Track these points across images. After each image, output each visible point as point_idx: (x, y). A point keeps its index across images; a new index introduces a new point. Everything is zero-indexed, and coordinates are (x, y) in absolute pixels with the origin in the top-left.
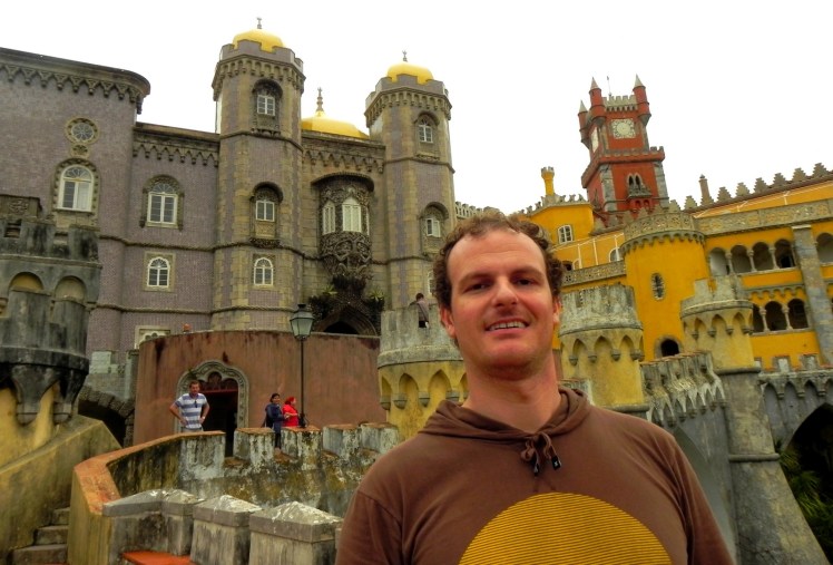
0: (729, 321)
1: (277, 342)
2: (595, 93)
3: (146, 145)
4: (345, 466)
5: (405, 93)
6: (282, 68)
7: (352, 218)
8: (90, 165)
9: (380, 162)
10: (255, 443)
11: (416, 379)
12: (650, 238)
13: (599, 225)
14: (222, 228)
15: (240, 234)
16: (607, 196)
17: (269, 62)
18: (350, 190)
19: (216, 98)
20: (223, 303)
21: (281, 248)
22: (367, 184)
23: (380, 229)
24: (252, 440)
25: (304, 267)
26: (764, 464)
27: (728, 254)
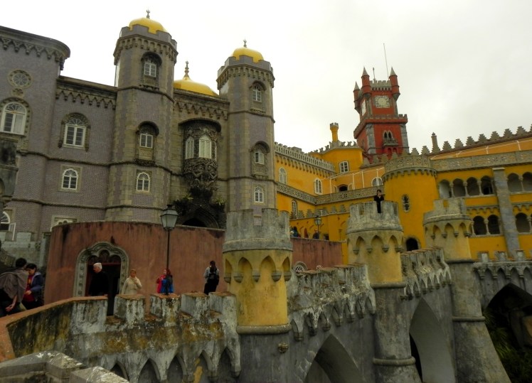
0: (457, 229)
1: (151, 230)
2: (365, 77)
3: (65, 92)
4: (196, 324)
5: (245, 68)
6: (162, 45)
7: (206, 149)
8: (24, 102)
9: (225, 113)
10: (130, 306)
11: (250, 261)
12: (402, 171)
13: (366, 162)
14: (116, 151)
15: (129, 156)
16: (370, 144)
17: (153, 41)
18: (205, 130)
19: (116, 63)
20: (113, 203)
21: (157, 166)
22: (217, 127)
23: (224, 157)
24: (128, 304)
25: (171, 180)
26: (476, 324)
27: (451, 184)
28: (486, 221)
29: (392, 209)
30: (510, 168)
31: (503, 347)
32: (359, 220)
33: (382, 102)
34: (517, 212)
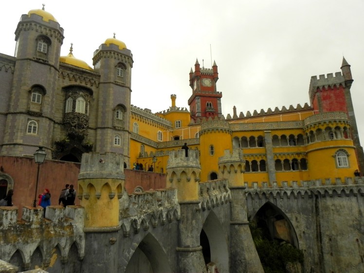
0: (236, 167)
1: (32, 163)
2: (197, 65)
4: (55, 226)
5: (112, 52)
6: (52, 31)
7: (81, 106)
9: (97, 82)
10: (6, 214)
11: (95, 186)
12: (211, 130)
13: (192, 122)
14: (12, 104)
15: (22, 108)
16: (198, 110)
17: (46, 27)
18: (81, 93)
19: (16, 40)
20: (8, 141)
21: (43, 117)
22: (90, 92)
23: (94, 113)
24: (5, 213)
25: (54, 127)
26: (243, 225)
27: (240, 139)
28: (259, 163)
29: (194, 155)
30: (274, 131)
31: (259, 238)
32: (174, 161)
33: (207, 82)
34: (276, 158)
